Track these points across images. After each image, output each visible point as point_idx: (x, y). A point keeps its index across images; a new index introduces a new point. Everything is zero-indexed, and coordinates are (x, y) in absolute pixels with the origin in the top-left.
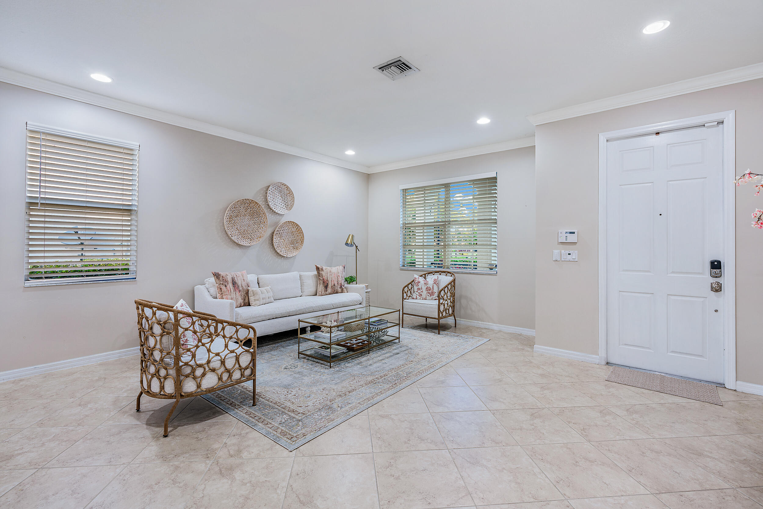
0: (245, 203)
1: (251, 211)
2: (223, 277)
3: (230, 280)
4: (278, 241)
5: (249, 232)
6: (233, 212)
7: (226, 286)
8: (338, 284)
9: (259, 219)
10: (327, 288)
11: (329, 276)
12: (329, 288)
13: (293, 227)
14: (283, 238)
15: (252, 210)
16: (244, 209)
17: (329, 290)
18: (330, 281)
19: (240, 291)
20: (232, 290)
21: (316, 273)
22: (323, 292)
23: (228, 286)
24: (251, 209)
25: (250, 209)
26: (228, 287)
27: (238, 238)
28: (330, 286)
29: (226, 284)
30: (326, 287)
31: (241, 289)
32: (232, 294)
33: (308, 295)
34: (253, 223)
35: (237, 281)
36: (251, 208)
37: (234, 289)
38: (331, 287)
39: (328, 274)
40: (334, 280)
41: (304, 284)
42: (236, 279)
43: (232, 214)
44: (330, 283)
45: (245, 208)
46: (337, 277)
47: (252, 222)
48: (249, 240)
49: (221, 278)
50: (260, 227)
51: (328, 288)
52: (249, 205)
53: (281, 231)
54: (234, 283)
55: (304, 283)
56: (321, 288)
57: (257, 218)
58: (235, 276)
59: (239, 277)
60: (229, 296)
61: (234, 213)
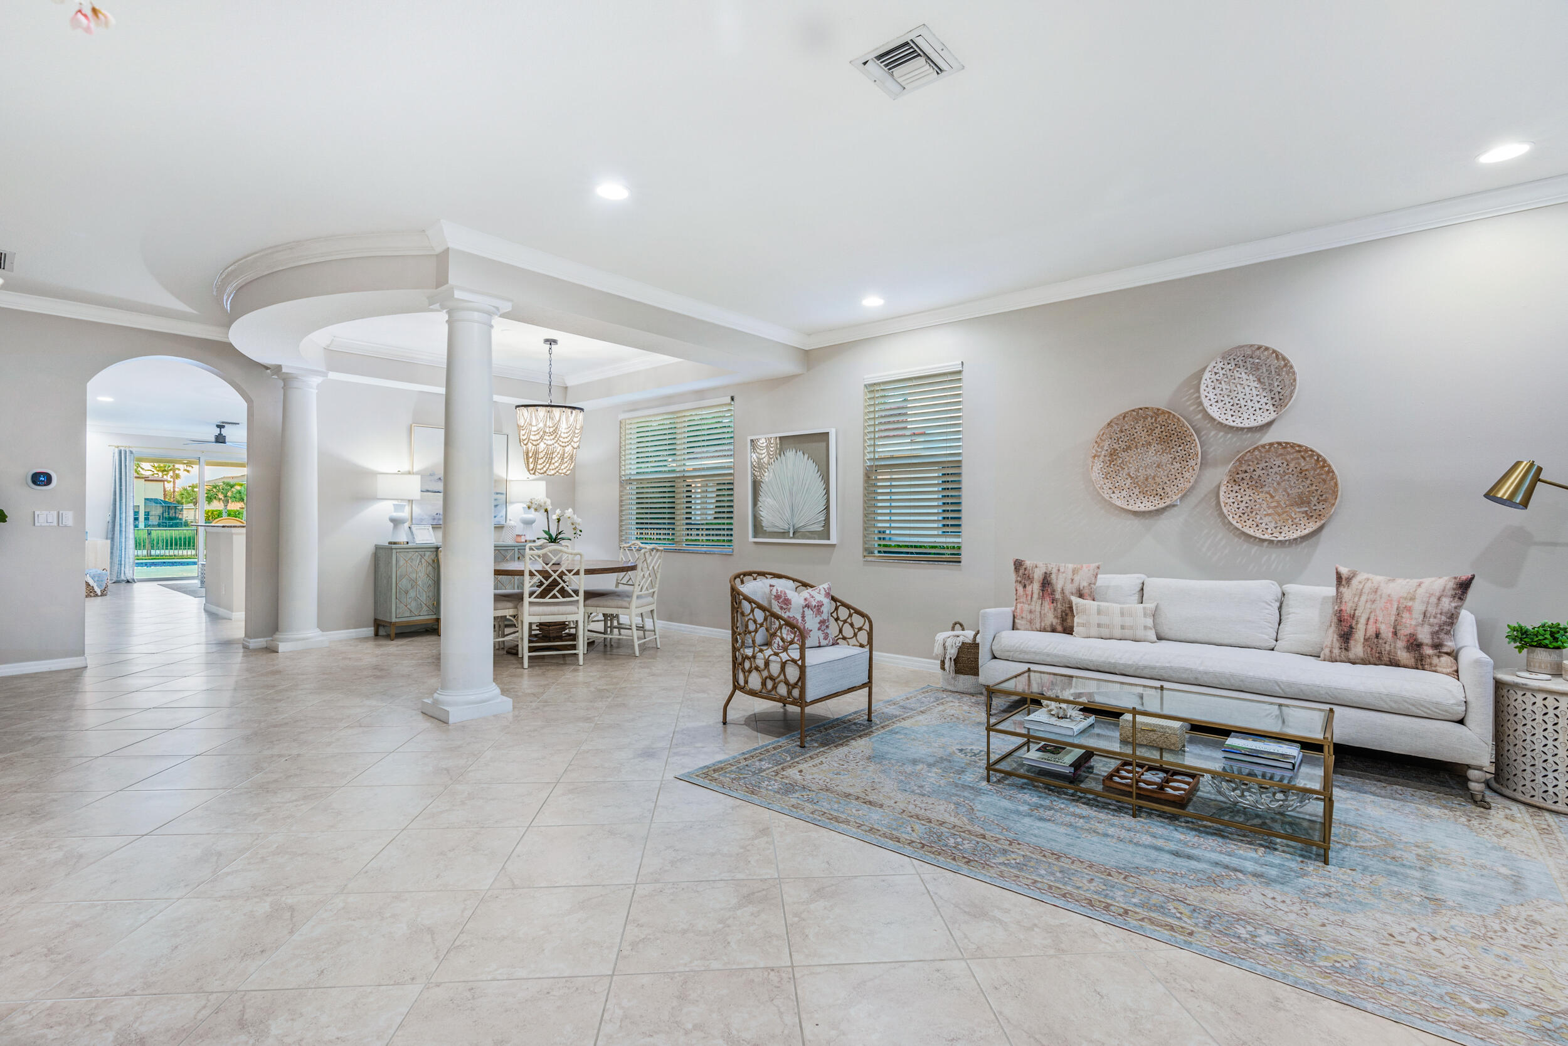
0: (1145, 418)
1: (1162, 432)
2: (1025, 569)
3: (1038, 575)
4: (1246, 498)
5: (1158, 480)
6: (1118, 440)
7: (1025, 586)
8: (1395, 633)
9: (1184, 447)
10: (1348, 639)
11: (1362, 603)
12: (1355, 640)
13: (1302, 457)
14: (1266, 489)
15: (1165, 429)
16: (1146, 430)
17: (1358, 649)
18: (1363, 621)
19: (1053, 601)
20: (1035, 596)
21: (1331, 591)
22: (1336, 651)
23: (1031, 587)
24: (1163, 427)
25: (1159, 427)
26: (1029, 588)
27: (1131, 494)
28: (1359, 635)
29: (1027, 583)
30: (1346, 637)
31: (1058, 596)
32: (1033, 603)
33: (1296, 650)
34: (1171, 460)
35: (1054, 581)
36: (1161, 425)
37: (1041, 594)
38: (1366, 640)
39: (1364, 598)
40: (1380, 619)
41: (1288, 618)
42: (1053, 576)
43: (1116, 446)
44: (1361, 627)
45: (1146, 428)
46: (1394, 612)
47: (1166, 458)
48: (1157, 498)
49: (1021, 571)
50: (1187, 467)
51: (1352, 643)
52: (1155, 420)
53: (1259, 472)
54: (1046, 583)
55: (1290, 616)
56: (1330, 638)
57: (1180, 446)
58: (1054, 571)
59: (1064, 572)
60: (1026, 606)
61: (1120, 442)
